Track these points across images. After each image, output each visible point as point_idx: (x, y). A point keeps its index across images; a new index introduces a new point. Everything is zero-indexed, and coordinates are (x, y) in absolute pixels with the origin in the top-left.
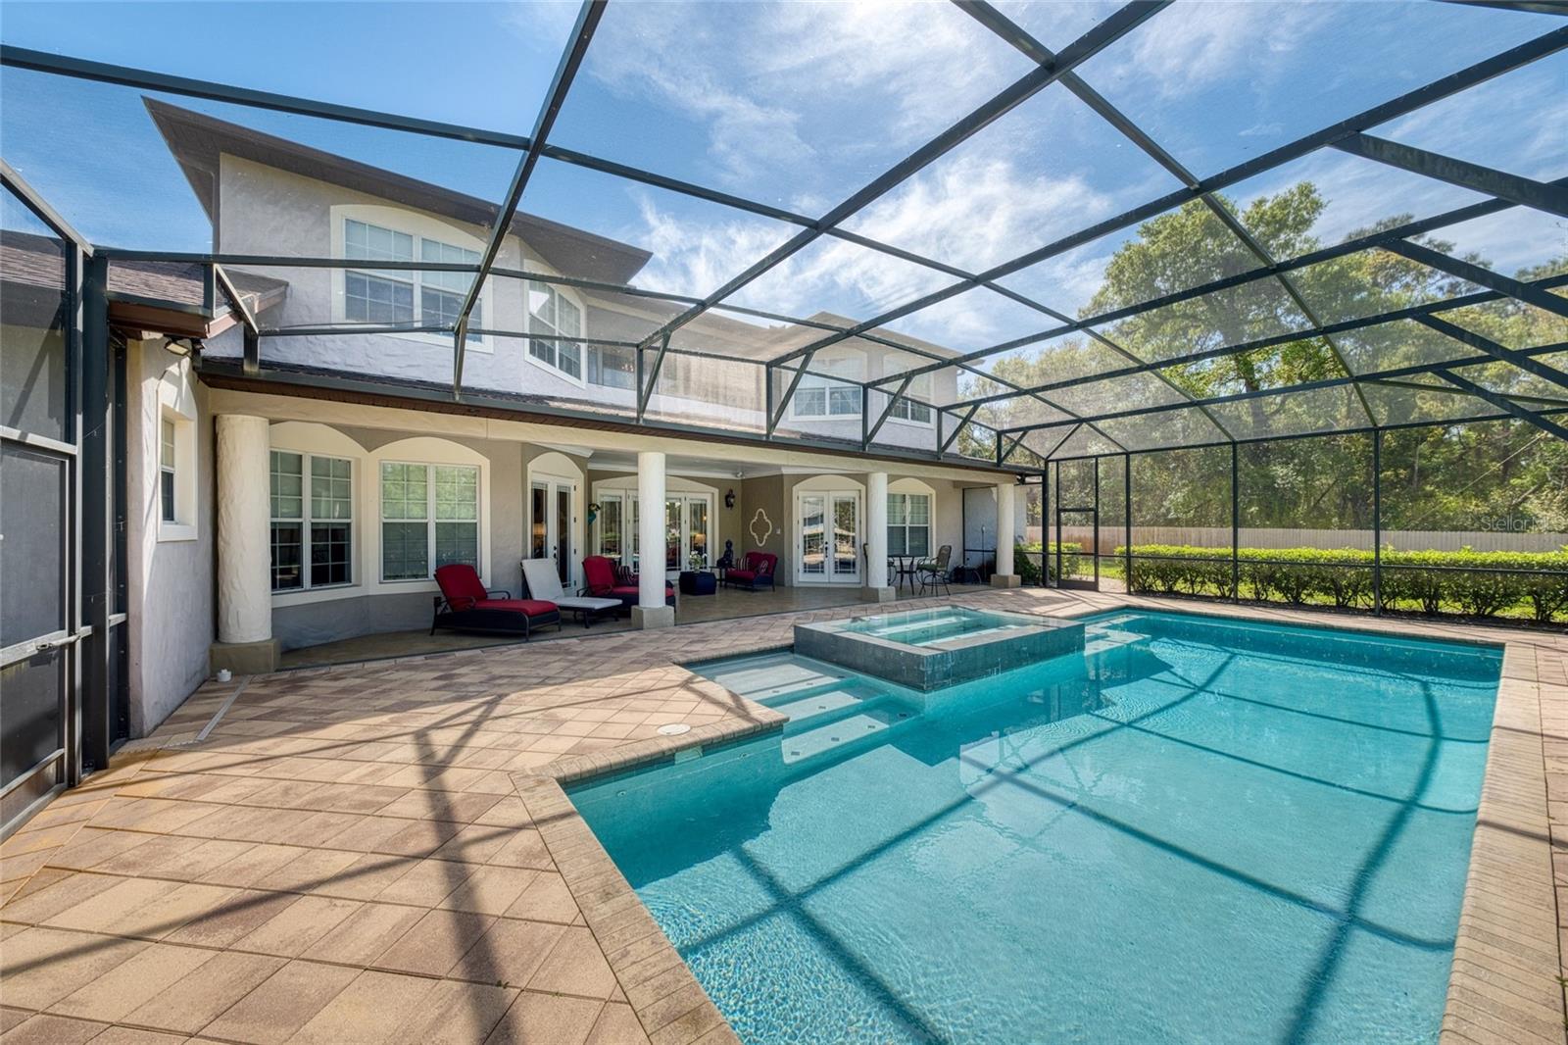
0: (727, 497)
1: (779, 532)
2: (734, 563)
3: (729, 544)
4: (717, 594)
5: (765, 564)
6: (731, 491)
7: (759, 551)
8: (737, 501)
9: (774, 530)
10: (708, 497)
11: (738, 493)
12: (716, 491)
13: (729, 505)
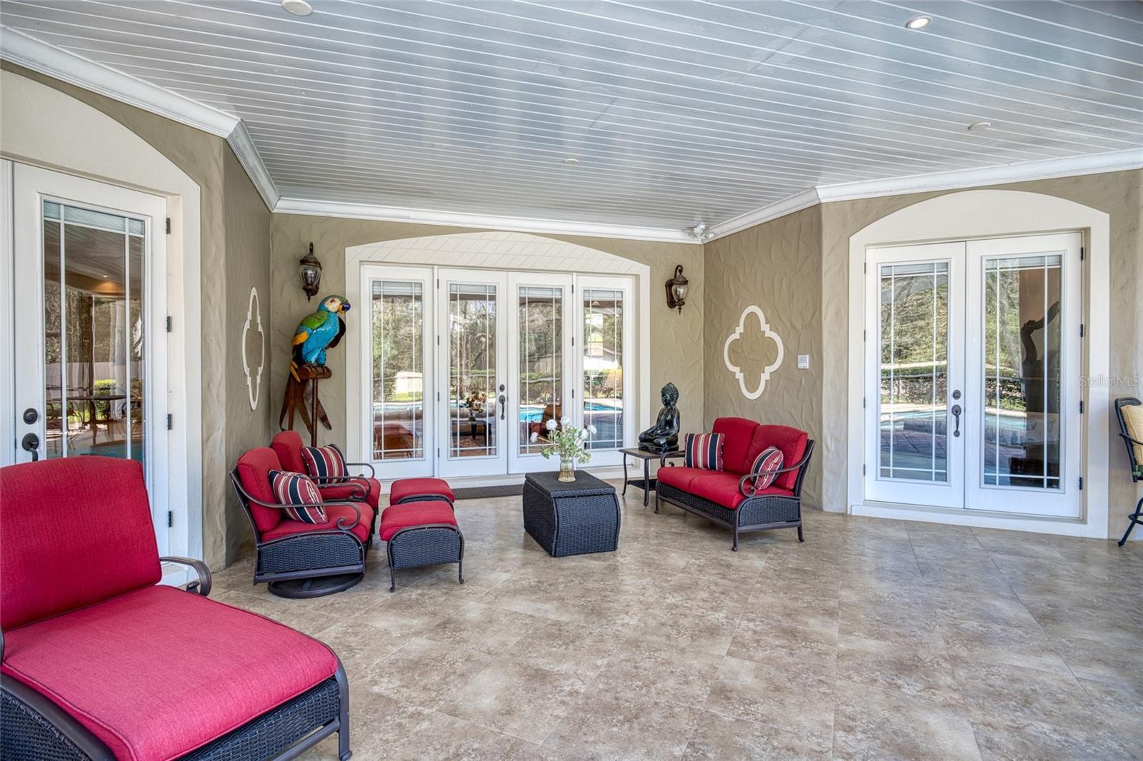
0: (669, 285)
1: (804, 362)
2: (682, 445)
3: (669, 396)
4: (627, 553)
5: (772, 461)
6: (679, 269)
7: (748, 416)
8: (693, 293)
9: (791, 357)
10: (626, 285)
11: (695, 273)
12: (644, 271)
13: (674, 302)
